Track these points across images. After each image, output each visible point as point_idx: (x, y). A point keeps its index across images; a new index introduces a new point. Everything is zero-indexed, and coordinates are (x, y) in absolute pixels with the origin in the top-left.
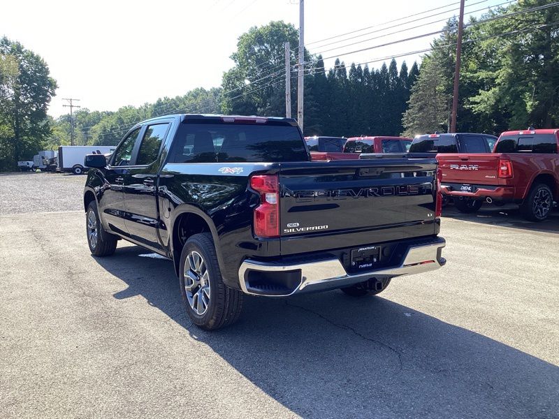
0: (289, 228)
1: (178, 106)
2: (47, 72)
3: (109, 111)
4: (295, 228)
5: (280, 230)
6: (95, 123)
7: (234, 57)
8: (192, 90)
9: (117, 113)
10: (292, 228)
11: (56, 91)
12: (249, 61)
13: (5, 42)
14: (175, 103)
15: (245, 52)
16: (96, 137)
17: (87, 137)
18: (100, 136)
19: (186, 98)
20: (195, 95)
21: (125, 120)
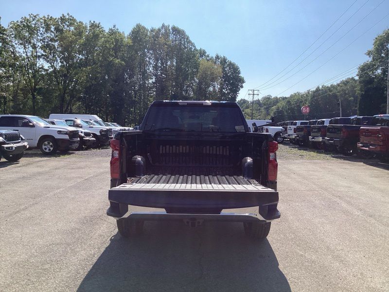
1: (331, 91)
2: (239, 73)
3: (284, 96)
6: (274, 104)
7: (369, 53)
8: (344, 79)
9: (289, 98)
11: (244, 85)
12: (383, 55)
13: (217, 57)
14: (329, 89)
15: (378, 49)
16: (272, 114)
17: (268, 114)
18: (275, 113)
19: (338, 85)
20: (346, 83)
21: (292, 103)
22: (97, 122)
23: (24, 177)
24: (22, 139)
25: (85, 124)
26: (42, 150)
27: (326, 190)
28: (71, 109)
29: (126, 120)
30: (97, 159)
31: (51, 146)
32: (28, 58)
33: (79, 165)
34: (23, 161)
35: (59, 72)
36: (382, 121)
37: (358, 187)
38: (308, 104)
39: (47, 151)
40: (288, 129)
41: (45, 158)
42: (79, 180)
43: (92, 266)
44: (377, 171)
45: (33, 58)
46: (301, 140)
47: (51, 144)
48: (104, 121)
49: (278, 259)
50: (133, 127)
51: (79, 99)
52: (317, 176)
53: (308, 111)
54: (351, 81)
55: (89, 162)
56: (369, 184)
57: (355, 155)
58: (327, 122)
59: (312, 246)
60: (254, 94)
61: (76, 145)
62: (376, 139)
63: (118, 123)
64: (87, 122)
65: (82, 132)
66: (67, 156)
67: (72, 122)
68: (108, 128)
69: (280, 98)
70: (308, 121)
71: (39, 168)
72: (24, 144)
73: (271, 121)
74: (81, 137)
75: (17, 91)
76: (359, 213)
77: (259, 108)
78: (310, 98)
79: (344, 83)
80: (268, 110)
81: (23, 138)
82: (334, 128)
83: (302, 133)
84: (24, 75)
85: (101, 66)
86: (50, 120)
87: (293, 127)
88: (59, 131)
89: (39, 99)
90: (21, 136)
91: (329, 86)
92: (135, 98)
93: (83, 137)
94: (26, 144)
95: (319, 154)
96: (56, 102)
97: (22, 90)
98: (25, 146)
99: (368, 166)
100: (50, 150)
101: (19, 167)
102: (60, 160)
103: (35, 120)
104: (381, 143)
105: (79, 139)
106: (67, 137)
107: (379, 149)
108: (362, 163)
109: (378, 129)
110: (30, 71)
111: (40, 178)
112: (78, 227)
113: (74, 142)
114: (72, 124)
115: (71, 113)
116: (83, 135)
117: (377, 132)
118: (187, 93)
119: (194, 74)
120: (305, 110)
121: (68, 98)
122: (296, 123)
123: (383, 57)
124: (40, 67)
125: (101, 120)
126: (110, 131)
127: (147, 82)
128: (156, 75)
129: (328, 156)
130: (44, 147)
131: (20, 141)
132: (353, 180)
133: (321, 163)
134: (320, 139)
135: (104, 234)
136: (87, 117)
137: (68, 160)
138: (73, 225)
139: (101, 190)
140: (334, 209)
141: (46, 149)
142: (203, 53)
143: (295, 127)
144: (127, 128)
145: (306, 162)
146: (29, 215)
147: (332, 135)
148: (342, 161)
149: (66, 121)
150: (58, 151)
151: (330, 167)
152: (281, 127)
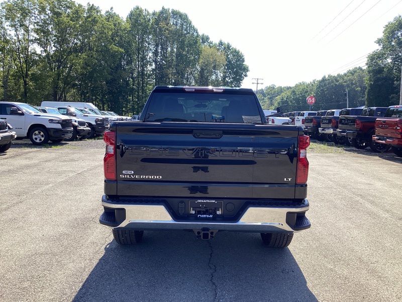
0: (125, 175)
1: (337, 81)
2: (243, 61)
3: (288, 86)
4: (130, 175)
5: (117, 175)
6: (278, 94)
7: (379, 42)
8: (351, 69)
9: (293, 87)
10: (127, 175)
11: (248, 73)
12: (393, 43)
13: (221, 43)
14: (336, 79)
15: (388, 37)
16: (276, 105)
17: (272, 104)
18: (279, 103)
19: (345, 75)
20: (353, 72)
21: (297, 93)
22: (92, 110)
23: (9, 171)
24: (9, 128)
25: (79, 113)
26: (32, 140)
27: (344, 187)
28: (65, 97)
29: (124, 109)
30: (92, 150)
31: (42, 136)
32: (19, 41)
33: (72, 157)
34: (10, 151)
35: (52, 57)
36: (397, 112)
37: (378, 184)
38: (313, 94)
39: (38, 141)
40: (295, 120)
41: (35, 149)
42: (71, 175)
43: (81, 284)
44: (394, 166)
45: (25, 41)
46: (310, 131)
47: (42, 133)
48: (100, 109)
49: (305, 275)
50: (131, 116)
51: (74, 85)
52: (332, 171)
53: (313, 101)
54: (358, 71)
55: (83, 153)
56: (389, 181)
57: (369, 148)
58: (337, 112)
59: (342, 258)
60: (258, 83)
61: (70, 135)
62: (394, 131)
63: (115, 112)
64: (82, 110)
65: (75, 121)
66: (59, 147)
67: (66, 110)
68: (104, 117)
69: (284, 88)
70: (316, 112)
71: (28, 160)
72: (11, 134)
73: (276, 111)
74: (75, 127)
75: (7, 77)
76: (387, 215)
77: (263, 98)
78: (315, 88)
79: (351, 73)
80: (271, 100)
81: (11, 127)
82: (347, 119)
83: (311, 124)
84: (15, 60)
85: (97, 51)
86: (41, 108)
87: (301, 118)
88: (50, 120)
89: (31, 86)
90: (8, 124)
91: (336, 75)
92: (133, 85)
93: (77, 127)
94: (13, 133)
95: (330, 147)
96: (49, 89)
97: (13, 76)
98: (12, 136)
99: (384, 160)
100: (40, 140)
101: (6, 158)
102: (52, 151)
103: (24, 107)
104: (399, 136)
105: (72, 129)
106: (59, 126)
107: (396, 142)
108: (377, 158)
109: (397, 121)
110: (22, 56)
111: (27, 171)
112: (67, 233)
113: (67, 132)
114: (66, 113)
115: (65, 100)
116: (76, 124)
117: (396, 124)
118: (187, 81)
119: (195, 61)
120: (311, 100)
121: (61, 85)
122: (304, 113)
123: (393, 45)
124: (32, 51)
125: (96, 108)
126: (106, 120)
127: (145, 69)
128: (156, 62)
129: (340, 149)
130: (34, 137)
131: (6, 130)
132: (372, 176)
133: (333, 157)
134: (331, 131)
135: (97, 241)
136: (82, 105)
137: (60, 152)
138: (62, 229)
139: (96, 187)
140: (358, 210)
141: (36, 139)
142: (205, 39)
143: (303, 118)
144: (124, 117)
145: (318, 156)
146: (10, 216)
147: (344, 127)
148: (356, 154)
149: (59, 109)
150: (49, 142)
151: (344, 161)
152: (288, 118)
